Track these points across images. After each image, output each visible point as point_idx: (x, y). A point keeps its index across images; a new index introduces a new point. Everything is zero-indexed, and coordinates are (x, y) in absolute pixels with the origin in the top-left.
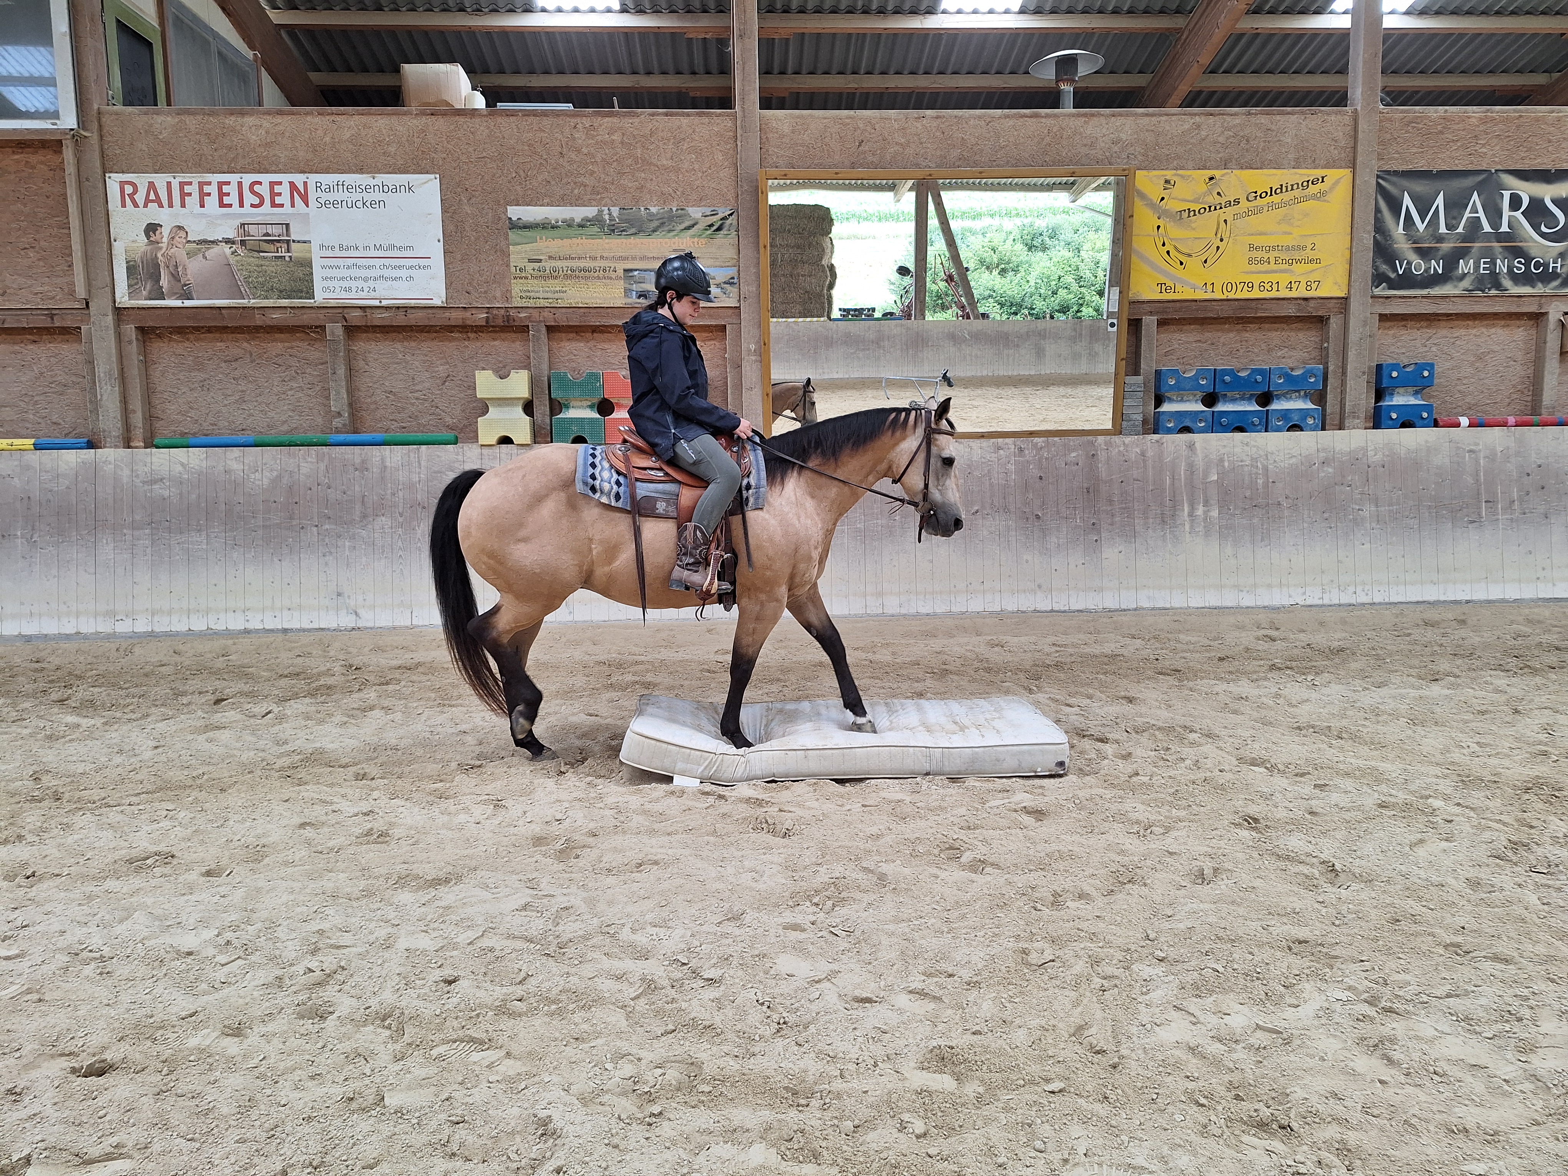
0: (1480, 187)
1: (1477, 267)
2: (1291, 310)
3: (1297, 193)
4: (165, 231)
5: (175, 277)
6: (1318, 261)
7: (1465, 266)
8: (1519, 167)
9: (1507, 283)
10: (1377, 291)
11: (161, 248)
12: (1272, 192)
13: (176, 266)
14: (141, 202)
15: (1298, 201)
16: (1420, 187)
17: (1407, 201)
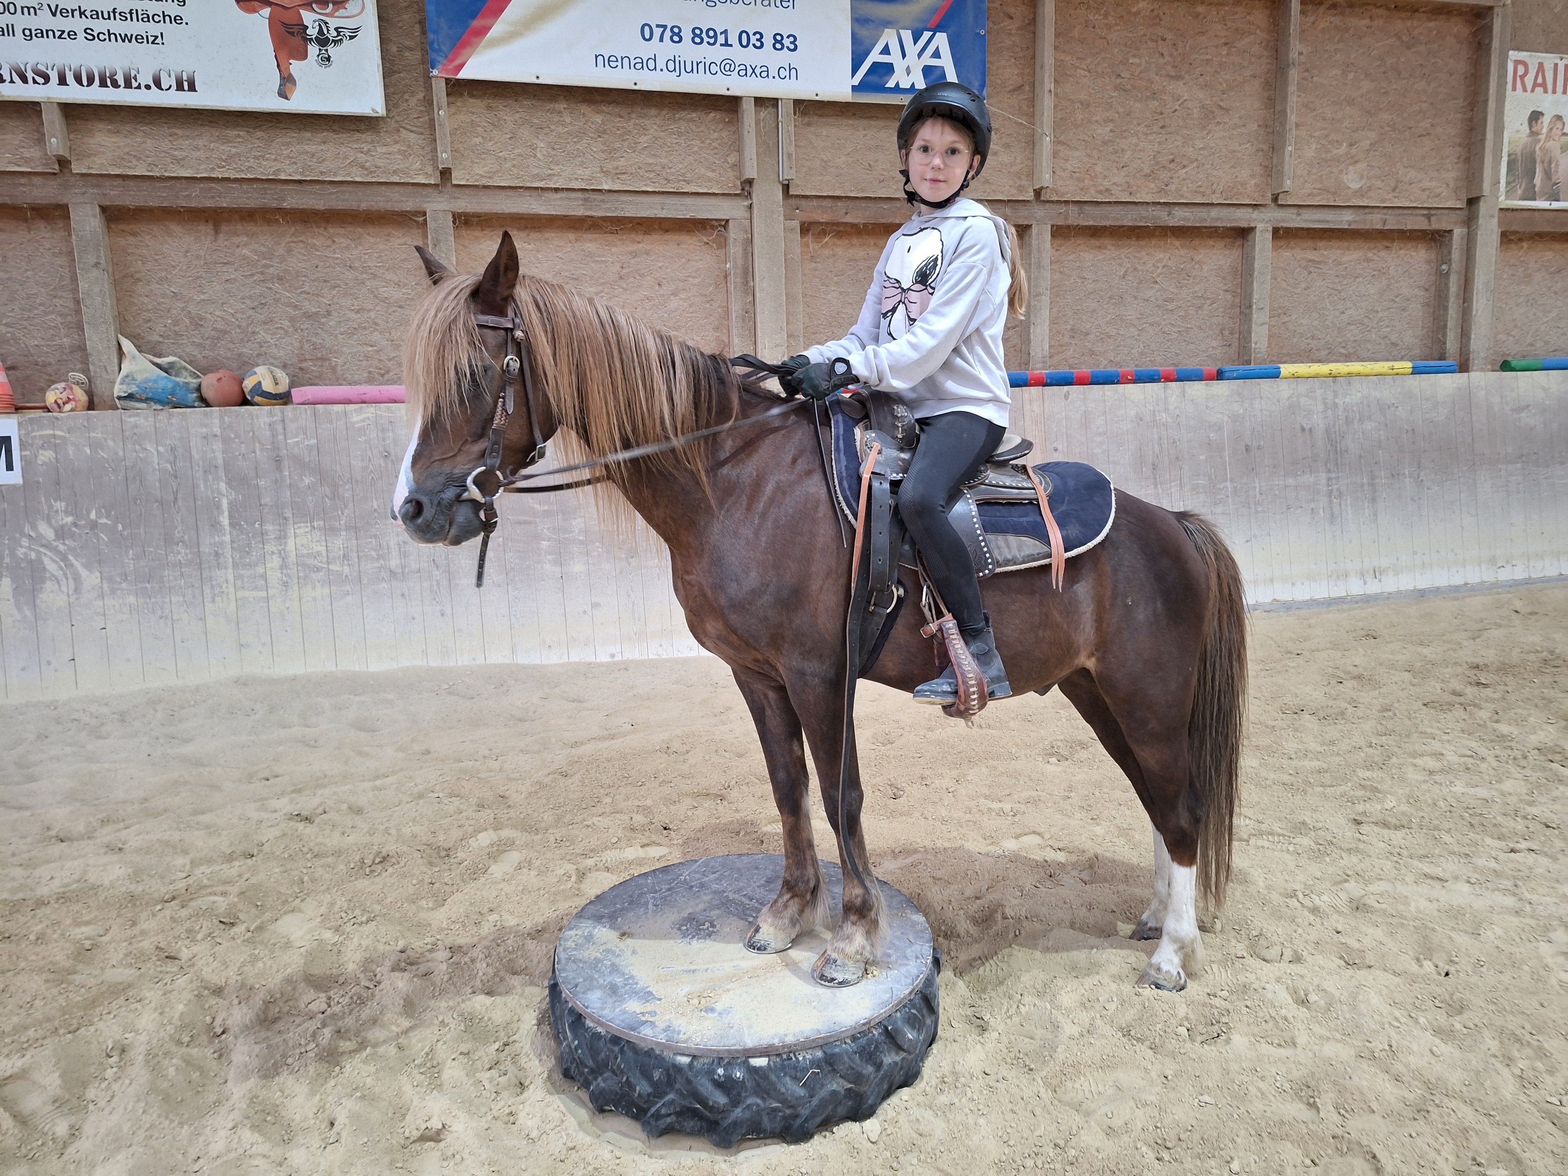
4: (1546, 120)
5: (1548, 174)
11: (1539, 141)
13: (1550, 162)
14: (1529, 86)
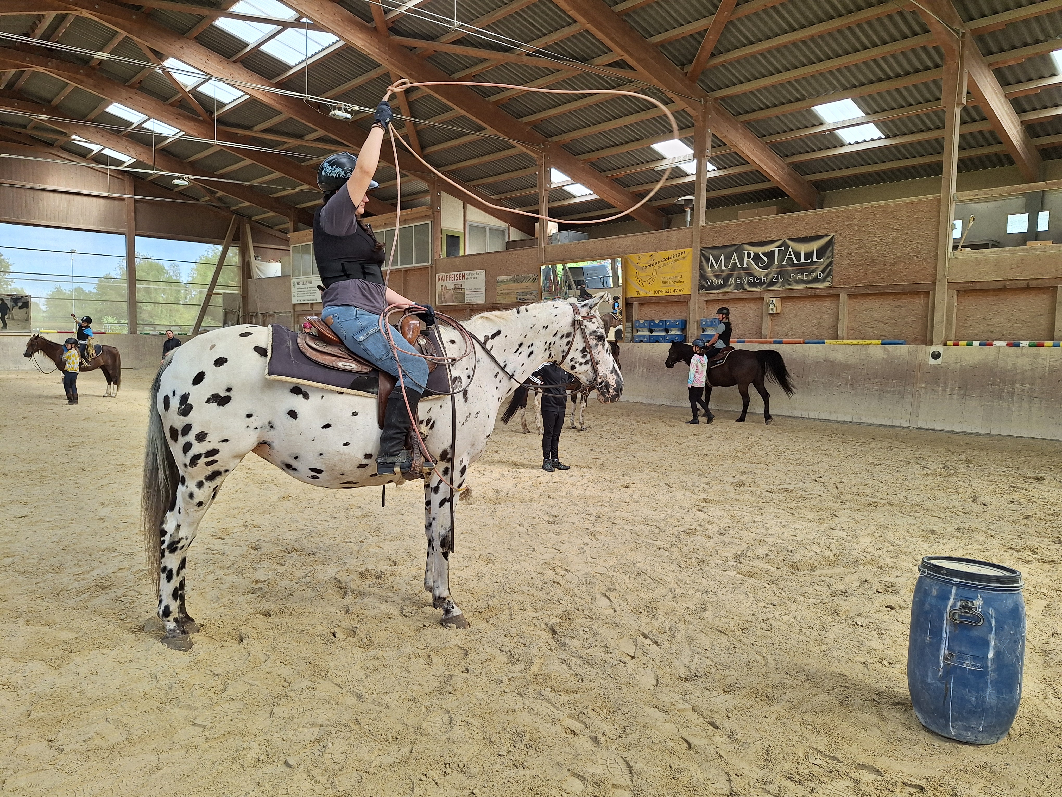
0: (736, 251)
1: (735, 281)
2: (676, 299)
3: (676, 258)
6: (683, 282)
7: (732, 281)
8: (751, 241)
9: (746, 286)
10: (701, 292)
12: (669, 258)
15: (677, 261)
16: (716, 252)
17: (711, 258)
